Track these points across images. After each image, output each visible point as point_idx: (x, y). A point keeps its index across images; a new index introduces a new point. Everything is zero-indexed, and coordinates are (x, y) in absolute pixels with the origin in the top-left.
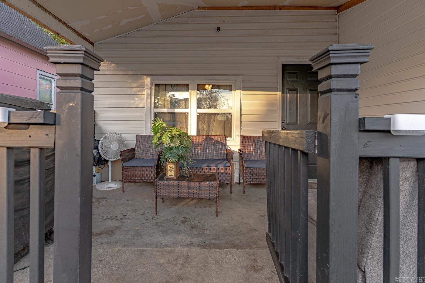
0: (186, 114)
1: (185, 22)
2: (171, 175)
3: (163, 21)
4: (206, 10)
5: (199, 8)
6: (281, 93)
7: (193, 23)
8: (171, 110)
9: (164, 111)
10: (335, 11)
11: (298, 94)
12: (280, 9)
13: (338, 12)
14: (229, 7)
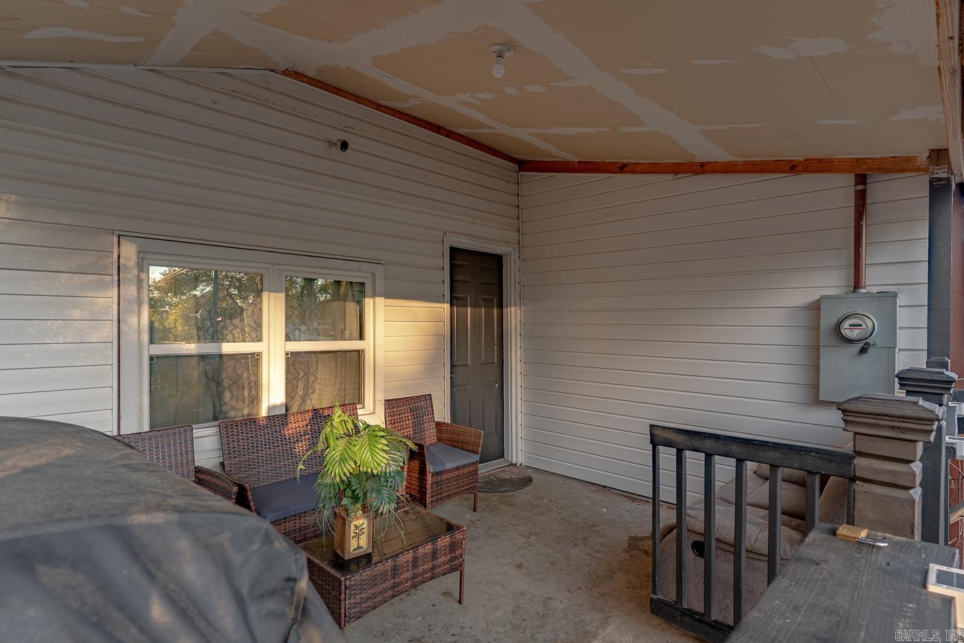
0: (255, 358)
1: (246, 95)
2: (359, 547)
3: (175, 69)
4: (304, 82)
5: (286, 73)
6: (449, 305)
7: (268, 107)
8: (209, 348)
9: (188, 350)
10: (515, 166)
11: (467, 307)
12: (447, 136)
13: (520, 170)
14: (357, 97)
